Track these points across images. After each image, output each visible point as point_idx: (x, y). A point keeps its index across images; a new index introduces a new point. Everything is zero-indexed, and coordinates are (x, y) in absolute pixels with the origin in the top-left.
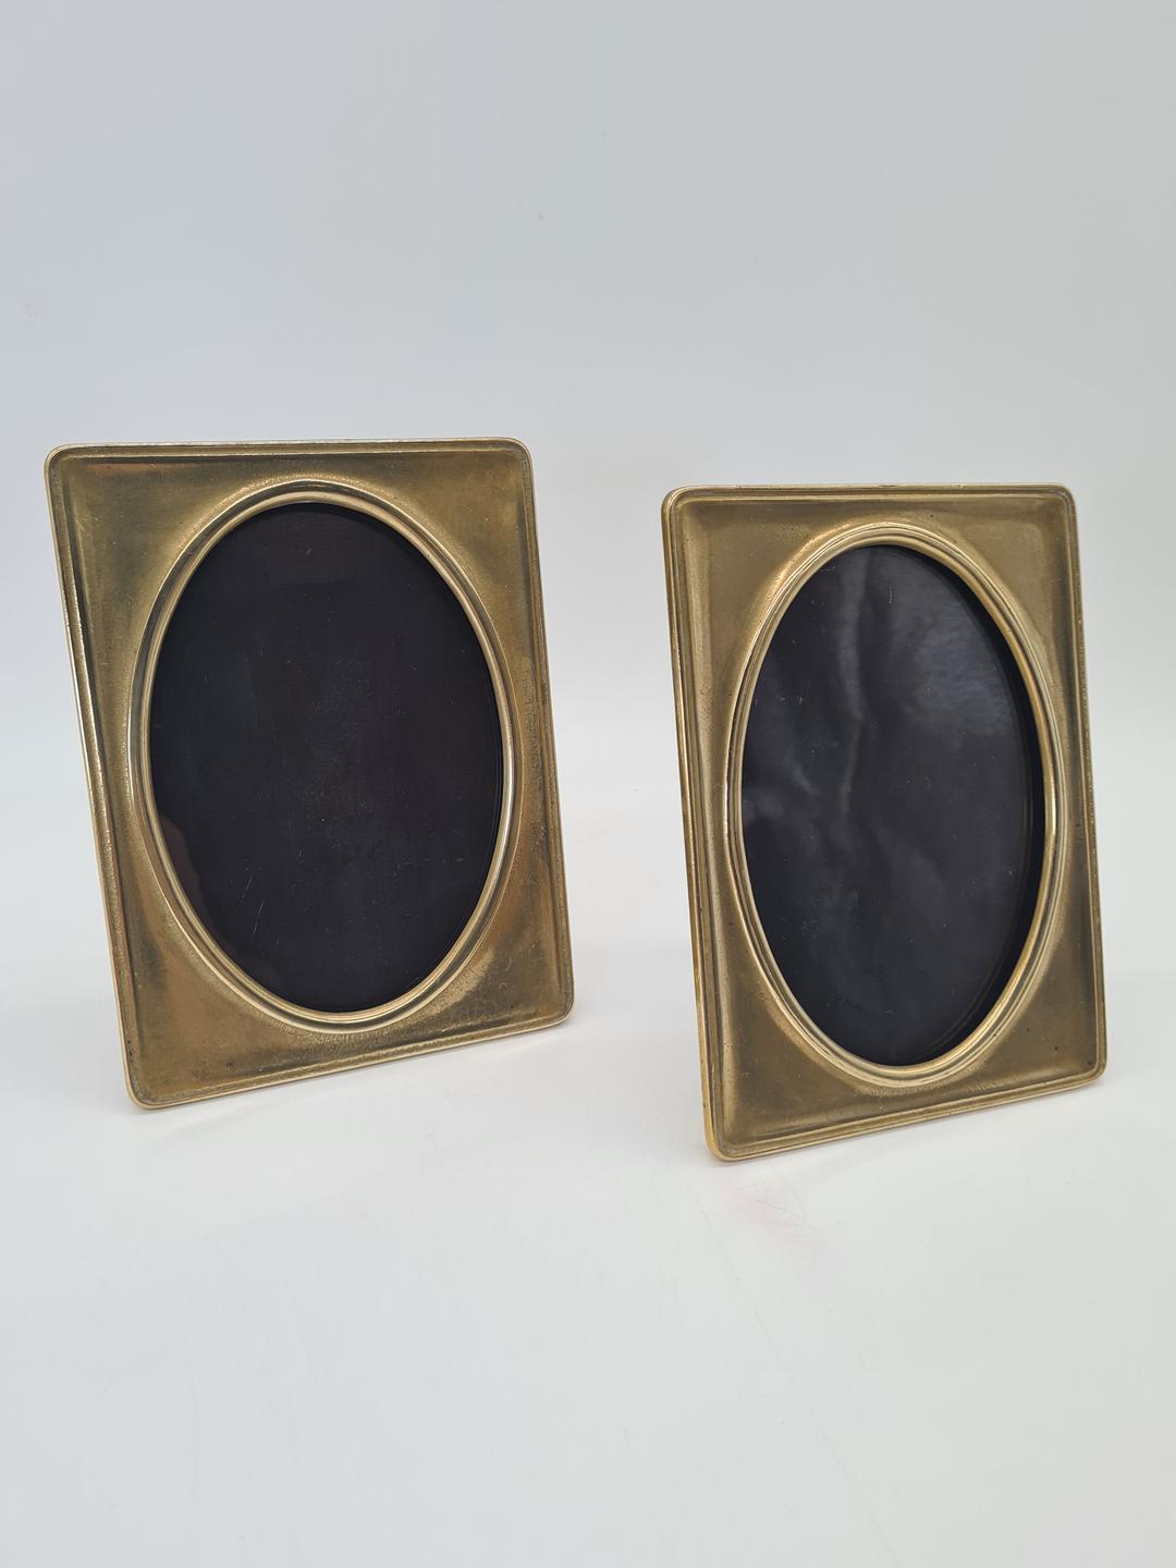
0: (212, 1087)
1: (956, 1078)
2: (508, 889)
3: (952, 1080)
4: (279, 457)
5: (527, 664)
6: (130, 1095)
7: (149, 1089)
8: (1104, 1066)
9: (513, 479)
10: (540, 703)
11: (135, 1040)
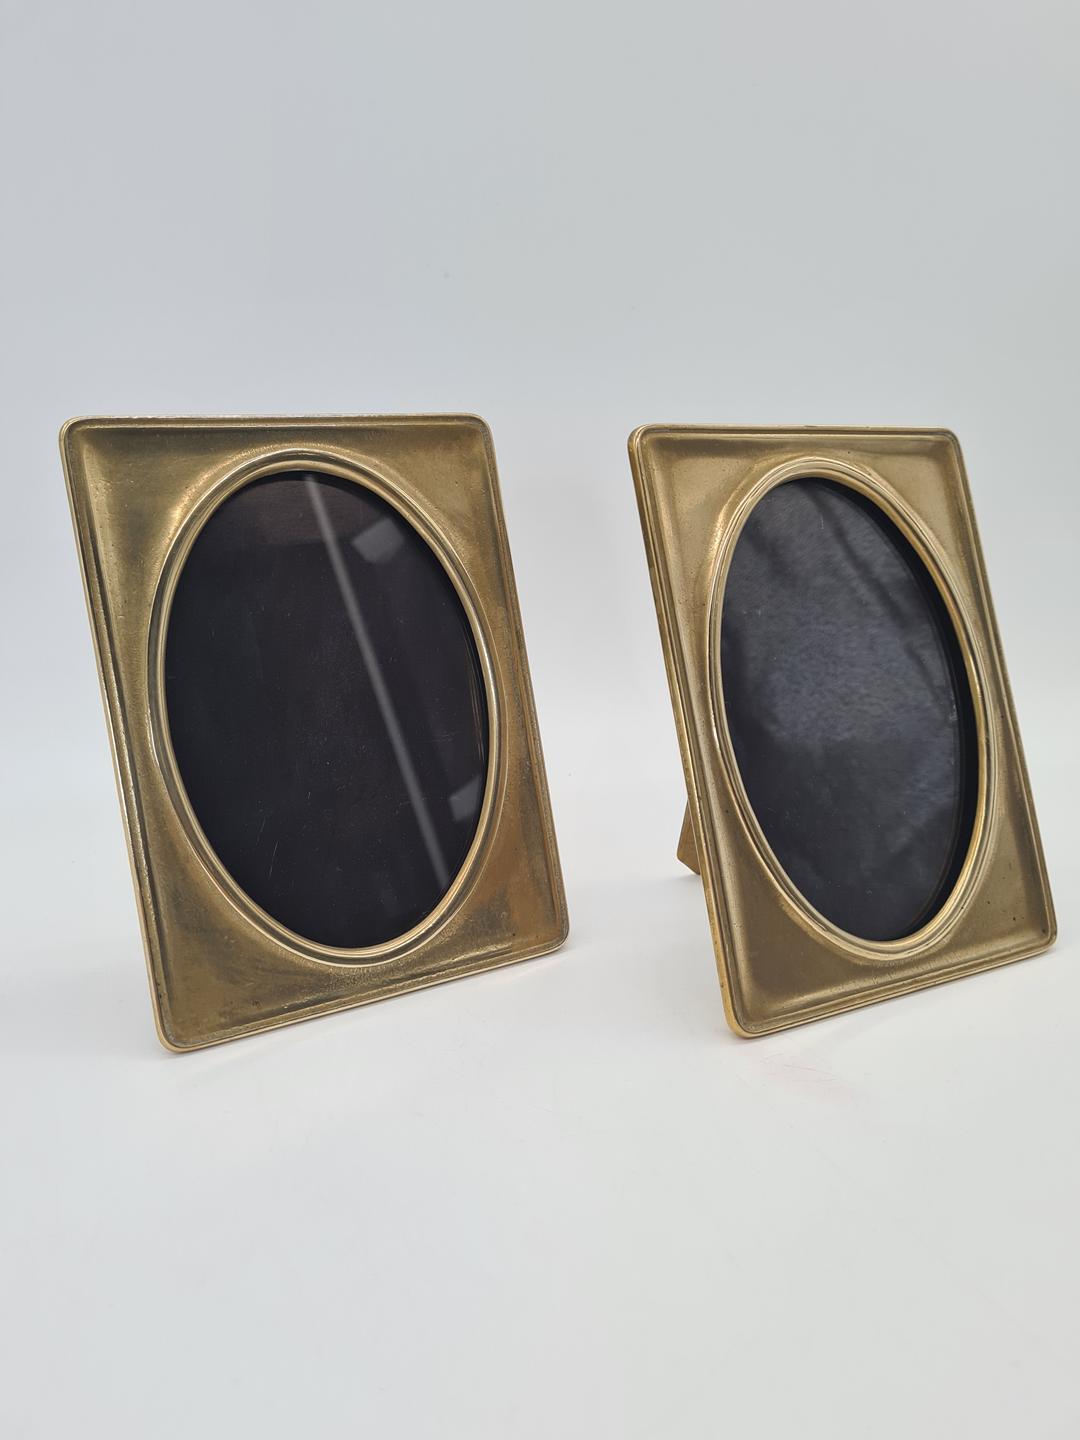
0: (241, 1027)
1: (935, 950)
2: (502, 821)
3: (932, 951)
4: (271, 429)
5: (501, 613)
6: (161, 1040)
7: (179, 1032)
8: (1056, 933)
9: (479, 448)
10: (516, 648)
11: (163, 982)
